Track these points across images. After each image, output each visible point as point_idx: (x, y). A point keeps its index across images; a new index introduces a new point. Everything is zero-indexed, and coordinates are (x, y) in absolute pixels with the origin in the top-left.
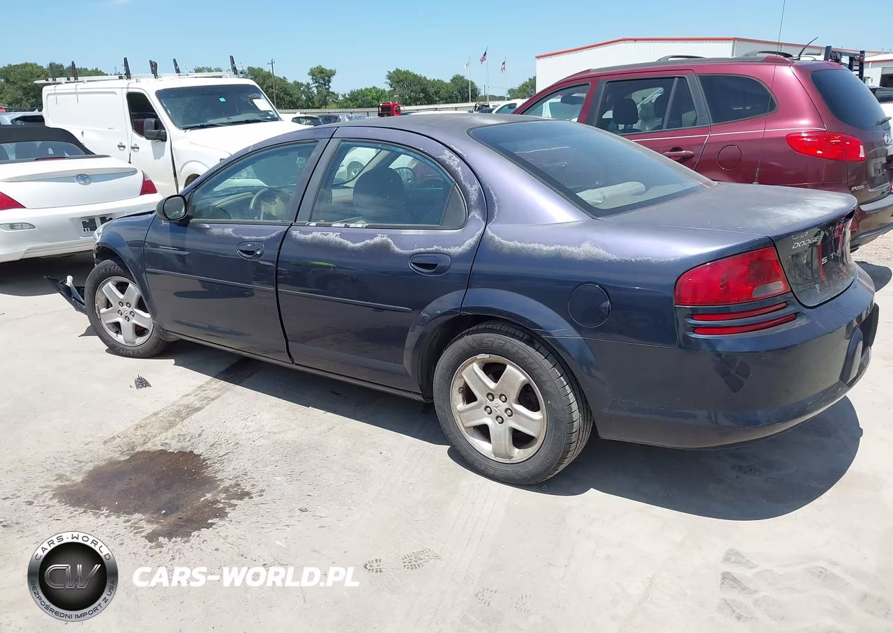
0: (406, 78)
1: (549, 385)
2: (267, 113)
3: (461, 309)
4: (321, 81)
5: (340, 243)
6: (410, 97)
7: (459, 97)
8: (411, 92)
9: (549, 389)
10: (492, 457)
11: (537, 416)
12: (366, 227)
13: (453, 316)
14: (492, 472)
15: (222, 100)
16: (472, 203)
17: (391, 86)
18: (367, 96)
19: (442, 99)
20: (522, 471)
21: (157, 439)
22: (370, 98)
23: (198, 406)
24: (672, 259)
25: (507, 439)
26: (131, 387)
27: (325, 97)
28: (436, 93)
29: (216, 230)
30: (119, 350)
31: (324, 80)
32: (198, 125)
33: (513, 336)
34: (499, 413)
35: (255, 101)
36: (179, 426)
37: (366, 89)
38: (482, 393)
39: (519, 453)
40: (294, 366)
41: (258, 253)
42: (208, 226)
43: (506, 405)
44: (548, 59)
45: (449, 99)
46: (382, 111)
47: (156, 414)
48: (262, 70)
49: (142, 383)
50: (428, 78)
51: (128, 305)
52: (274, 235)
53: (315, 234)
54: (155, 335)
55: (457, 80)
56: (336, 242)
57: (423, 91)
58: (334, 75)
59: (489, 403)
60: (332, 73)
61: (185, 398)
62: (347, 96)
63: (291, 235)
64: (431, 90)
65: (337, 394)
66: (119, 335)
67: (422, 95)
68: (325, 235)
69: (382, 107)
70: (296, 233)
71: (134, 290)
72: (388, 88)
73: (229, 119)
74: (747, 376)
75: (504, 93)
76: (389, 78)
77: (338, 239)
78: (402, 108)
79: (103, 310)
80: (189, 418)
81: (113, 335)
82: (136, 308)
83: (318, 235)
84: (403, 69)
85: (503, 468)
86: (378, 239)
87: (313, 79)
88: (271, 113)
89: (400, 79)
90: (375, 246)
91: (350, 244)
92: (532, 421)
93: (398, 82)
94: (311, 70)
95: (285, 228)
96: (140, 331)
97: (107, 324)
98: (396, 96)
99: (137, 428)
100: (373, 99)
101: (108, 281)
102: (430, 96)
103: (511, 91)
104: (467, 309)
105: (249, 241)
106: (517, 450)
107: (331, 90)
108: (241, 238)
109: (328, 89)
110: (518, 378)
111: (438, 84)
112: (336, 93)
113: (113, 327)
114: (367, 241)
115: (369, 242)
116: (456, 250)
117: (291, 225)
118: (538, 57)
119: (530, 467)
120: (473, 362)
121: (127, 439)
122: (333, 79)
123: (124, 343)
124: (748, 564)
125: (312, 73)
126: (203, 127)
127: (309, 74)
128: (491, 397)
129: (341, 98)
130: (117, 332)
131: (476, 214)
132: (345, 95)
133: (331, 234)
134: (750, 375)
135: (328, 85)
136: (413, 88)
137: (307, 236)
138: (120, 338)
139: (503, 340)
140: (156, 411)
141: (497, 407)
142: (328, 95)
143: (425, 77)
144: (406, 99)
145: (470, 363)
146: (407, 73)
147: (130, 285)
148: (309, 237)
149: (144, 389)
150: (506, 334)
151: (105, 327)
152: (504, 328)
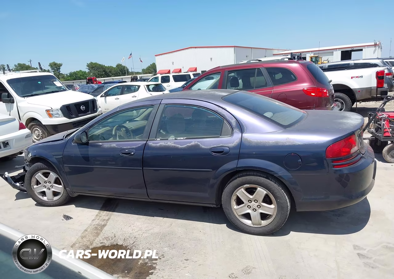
0: (96, 66)
1: (278, 193)
2: (60, 87)
3: (237, 168)
4: (56, 69)
5: (175, 146)
6: (98, 74)
7: (121, 73)
8: (99, 72)
9: (278, 195)
10: (252, 225)
11: (272, 206)
12: (186, 139)
13: (233, 171)
14: (253, 232)
15: (39, 83)
16: (234, 126)
17: (89, 69)
18: (78, 74)
19: (113, 74)
20: (267, 229)
21: (96, 241)
22: (79, 75)
23: (103, 224)
24: (323, 142)
25: (259, 217)
26: (63, 220)
27: (58, 76)
28: (110, 72)
29: (106, 145)
30: (45, 204)
31: (57, 68)
32: (30, 94)
33: (260, 176)
34: (254, 208)
35: (54, 82)
36: (101, 234)
37: (77, 71)
38: (246, 200)
39: (264, 222)
40: (149, 200)
41: (132, 154)
42: (101, 144)
43: (257, 204)
44: (160, 56)
45: (116, 75)
46: (88, 81)
47: (86, 230)
48: (25, 64)
49: (67, 218)
50: (106, 66)
51: (50, 183)
52: (139, 145)
53: (161, 143)
54: (65, 195)
55: (119, 66)
56: (173, 146)
57: (104, 71)
58: (61, 66)
59: (249, 204)
60: (61, 65)
61: (94, 221)
62: (68, 75)
63: (148, 145)
64: (108, 71)
65: (162, 210)
66: (44, 197)
67: (104, 73)
68: (166, 143)
69: (88, 79)
70: (151, 143)
71: (53, 176)
72: (87, 71)
73: (43, 91)
74: (348, 181)
75: (141, 71)
76: (88, 66)
77: (173, 145)
78: (97, 79)
79: (35, 187)
80: (103, 230)
81: (41, 197)
82: (54, 183)
83: (162, 143)
84: (94, 62)
85: (258, 229)
86: (193, 143)
87: (51, 68)
88: (62, 87)
89: (93, 66)
90: (192, 146)
91: (180, 146)
92: (270, 209)
93: (92, 68)
94: (50, 64)
95: (145, 142)
96: (55, 194)
97: (37, 193)
98: (91, 74)
99: (82, 237)
100: (80, 76)
101: (39, 173)
102: (107, 73)
103: (143, 70)
104: (240, 167)
105: (127, 149)
106: (263, 221)
107: (61, 73)
108: (121, 148)
109: (59, 72)
110: (263, 193)
111: (110, 68)
112: (63, 74)
113: (40, 194)
114: (188, 144)
115: (189, 144)
116: (231, 145)
117: (147, 141)
118: (156, 56)
119: (271, 227)
120: (241, 188)
121: (81, 244)
122: (61, 67)
123: (47, 200)
124: (362, 249)
125: (51, 65)
126: (32, 95)
127: (49, 66)
128: (250, 202)
129: (65, 75)
130: (43, 196)
131: (236, 131)
132: (67, 74)
133: (169, 143)
134: (350, 180)
135: (59, 70)
136: (100, 70)
137: (157, 145)
138: (45, 198)
139: (256, 178)
140: (85, 229)
141: (253, 205)
142: (59, 75)
143: (104, 65)
144: (97, 75)
145: (240, 189)
146: (96, 64)
147: (51, 173)
148: (158, 145)
149: (70, 220)
150: (257, 176)
151: (37, 194)
152: (255, 173)
